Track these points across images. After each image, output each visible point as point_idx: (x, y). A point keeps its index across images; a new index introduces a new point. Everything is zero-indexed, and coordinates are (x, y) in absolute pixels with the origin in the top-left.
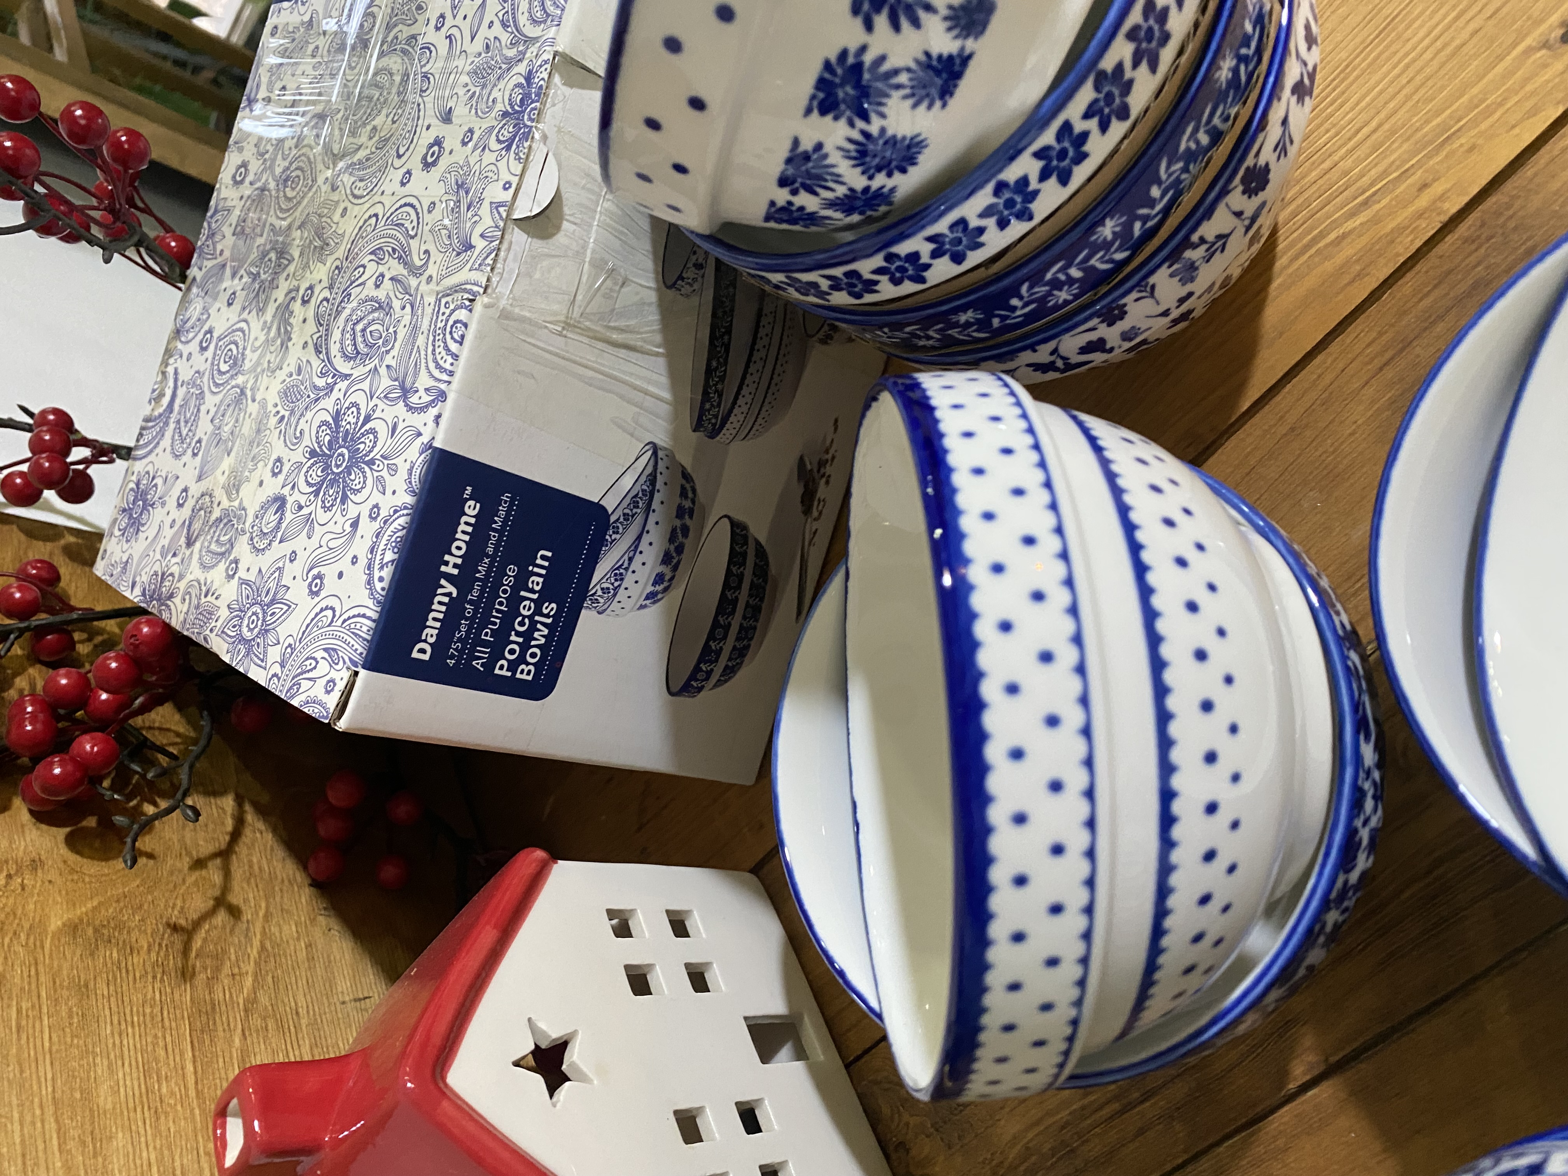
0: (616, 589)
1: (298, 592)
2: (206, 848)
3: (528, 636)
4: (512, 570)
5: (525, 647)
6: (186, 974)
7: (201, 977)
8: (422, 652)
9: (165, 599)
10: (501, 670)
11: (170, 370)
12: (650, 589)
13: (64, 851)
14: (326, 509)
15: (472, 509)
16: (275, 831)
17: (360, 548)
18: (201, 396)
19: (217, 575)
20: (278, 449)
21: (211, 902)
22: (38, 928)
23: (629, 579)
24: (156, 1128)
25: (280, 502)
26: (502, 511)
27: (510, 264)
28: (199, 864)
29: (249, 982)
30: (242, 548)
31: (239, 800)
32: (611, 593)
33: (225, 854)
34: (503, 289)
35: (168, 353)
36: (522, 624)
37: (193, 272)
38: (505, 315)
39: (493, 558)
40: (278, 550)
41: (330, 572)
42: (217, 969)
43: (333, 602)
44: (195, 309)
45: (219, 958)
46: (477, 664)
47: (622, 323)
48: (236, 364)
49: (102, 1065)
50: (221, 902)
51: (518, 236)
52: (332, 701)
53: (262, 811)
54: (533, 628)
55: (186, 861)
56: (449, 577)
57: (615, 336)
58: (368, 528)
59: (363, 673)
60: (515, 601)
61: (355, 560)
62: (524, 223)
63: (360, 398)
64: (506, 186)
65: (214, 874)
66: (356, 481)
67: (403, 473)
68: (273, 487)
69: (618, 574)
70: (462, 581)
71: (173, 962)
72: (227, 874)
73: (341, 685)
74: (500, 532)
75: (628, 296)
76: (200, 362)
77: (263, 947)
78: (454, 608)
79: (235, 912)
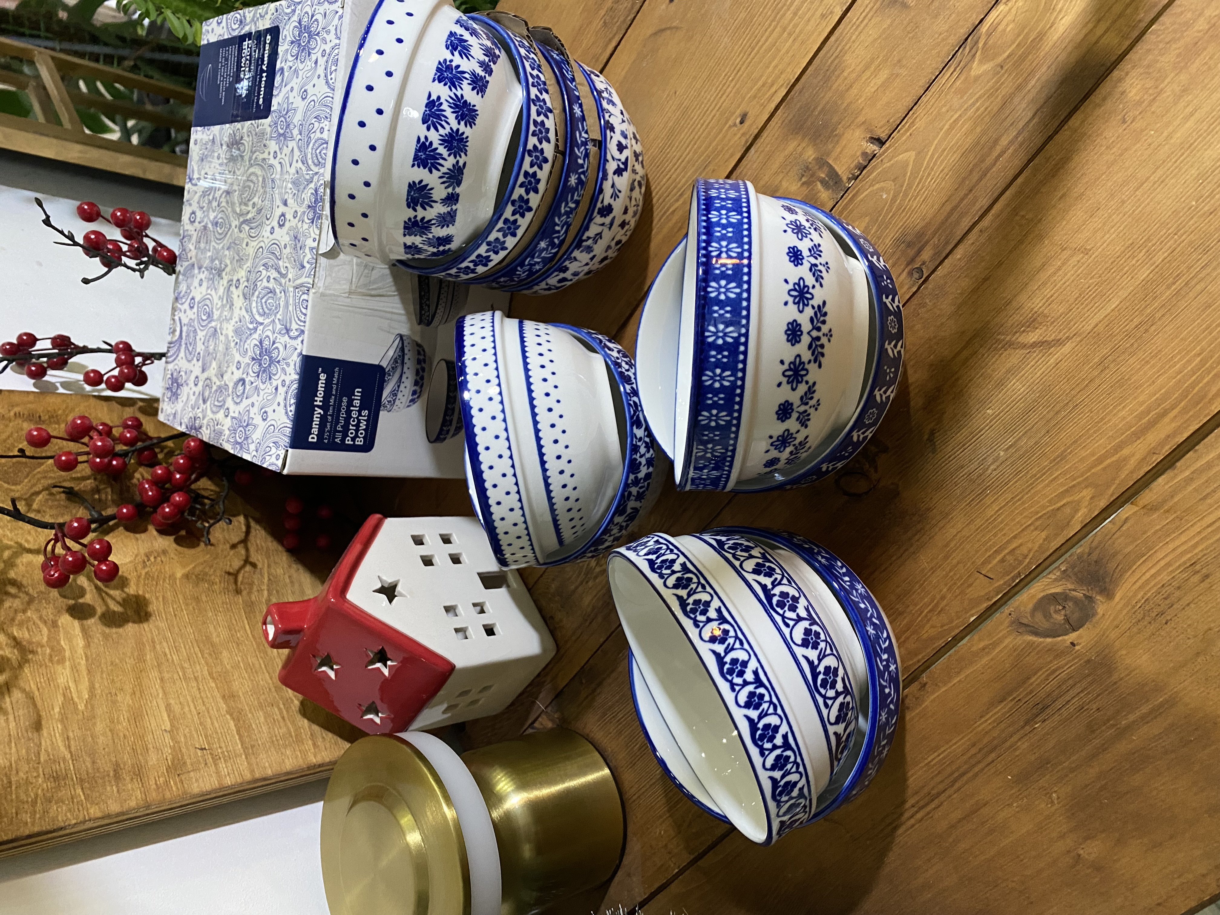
0: (394, 400)
1: (258, 420)
2: (235, 540)
3: (358, 426)
4: (345, 400)
5: (357, 431)
6: (238, 592)
7: (244, 593)
8: (313, 438)
9: (198, 429)
10: (348, 441)
11: (176, 318)
12: (411, 398)
13: (174, 545)
14: (264, 383)
15: (323, 377)
16: (265, 529)
17: (280, 398)
18: (195, 331)
19: (220, 415)
20: (238, 357)
21: (242, 562)
22: (172, 577)
23: (400, 395)
24: (239, 650)
25: (243, 381)
26: (336, 375)
27: (321, 273)
28: (234, 546)
29: (266, 593)
30: (229, 403)
31: (246, 517)
32: (392, 403)
33: (245, 541)
34: (320, 284)
35: (174, 309)
36: (354, 421)
37: (178, 268)
38: (323, 295)
39: (336, 396)
40: (246, 402)
41: (269, 410)
42: (251, 589)
43: (273, 422)
44: (183, 287)
45: (251, 584)
46: (338, 440)
47: (374, 287)
48: (210, 315)
49: (211, 628)
50: (247, 561)
51: (323, 261)
52: (280, 463)
53: (258, 521)
54: (359, 422)
55: (228, 546)
56: (318, 406)
57: (373, 292)
58: (282, 390)
59: (290, 450)
60: (349, 412)
61: (279, 404)
62: (325, 255)
63: (269, 333)
64: (314, 240)
65: (241, 550)
66: (273, 369)
67: (292, 366)
68: (238, 375)
69: (394, 394)
70: (325, 406)
71: (232, 587)
72: (247, 550)
73: (282, 456)
74: (337, 384)
75: (375, 274)
76: (192, 314)
77: (269, 580)
78: (323, 419)
79: (254, 565)
